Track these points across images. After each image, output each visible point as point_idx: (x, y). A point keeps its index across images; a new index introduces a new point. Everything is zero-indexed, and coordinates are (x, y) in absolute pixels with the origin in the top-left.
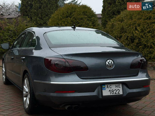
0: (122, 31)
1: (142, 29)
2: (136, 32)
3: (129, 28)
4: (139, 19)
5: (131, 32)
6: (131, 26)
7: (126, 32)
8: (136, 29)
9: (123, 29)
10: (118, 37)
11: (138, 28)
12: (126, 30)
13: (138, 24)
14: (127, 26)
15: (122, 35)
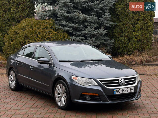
0: (25, 38)
1: (42, 37)
2: (37, 39)
3: (31, 35)
4: (38, 28)
5: (34, 39)
6: (33, 34)
7: (29, 39)
8: (37, 36)
9: (26, 36)
10: (22, 43)
11: (39, 36)
12: (29, 37)
13: (38, 33)
14: (29, 34)
15: (26, 42)
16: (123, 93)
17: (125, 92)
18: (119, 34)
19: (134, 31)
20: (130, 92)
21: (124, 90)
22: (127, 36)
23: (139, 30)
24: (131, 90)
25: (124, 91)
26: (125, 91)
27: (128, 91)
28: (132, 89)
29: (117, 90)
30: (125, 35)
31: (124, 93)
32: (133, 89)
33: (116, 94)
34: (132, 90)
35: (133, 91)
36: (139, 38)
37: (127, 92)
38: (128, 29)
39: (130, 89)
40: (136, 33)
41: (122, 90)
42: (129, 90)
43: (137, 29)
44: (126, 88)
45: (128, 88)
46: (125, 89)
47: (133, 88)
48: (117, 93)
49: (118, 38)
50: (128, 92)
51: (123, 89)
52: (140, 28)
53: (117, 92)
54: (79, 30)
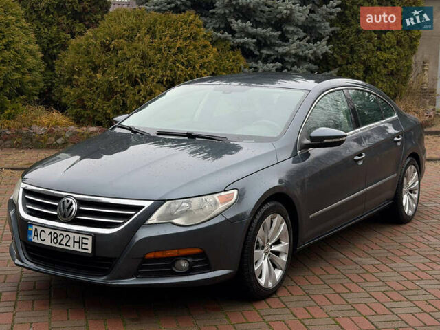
16: (53, 245)
17: (60, 244)
18: (342, 57)
19: (379, 49)
20: (77, 248)
21: (55, 236)
22: (364, 63)
23: (391, 47)
24: (81, 243)
25: (55, 241)
26: (59, 239)
27: (71, 243)
28: (84, 241)
29: (36, 229)
30: (362, 58)
31: (57, 245)
32: (90, 241)
33: (33, 240)
34: (84, 246)
35: (90, 251)
36: (392, 67)
37: (66, 245)
38: (368, 44)
39: (77, 240)
40: (386, 55)
41: (51, 233)
42: (74, 242)
43: (387, 45)
44: (65, 233)
45: (71, 235)
46: (59, 232)
47: (90, 238)
48: (35, 240)
49: (341, 66)
50: (71, 248)
51: (53, 231)
52: (395, 41)
53: (37, 236)
54: (269, 43)
